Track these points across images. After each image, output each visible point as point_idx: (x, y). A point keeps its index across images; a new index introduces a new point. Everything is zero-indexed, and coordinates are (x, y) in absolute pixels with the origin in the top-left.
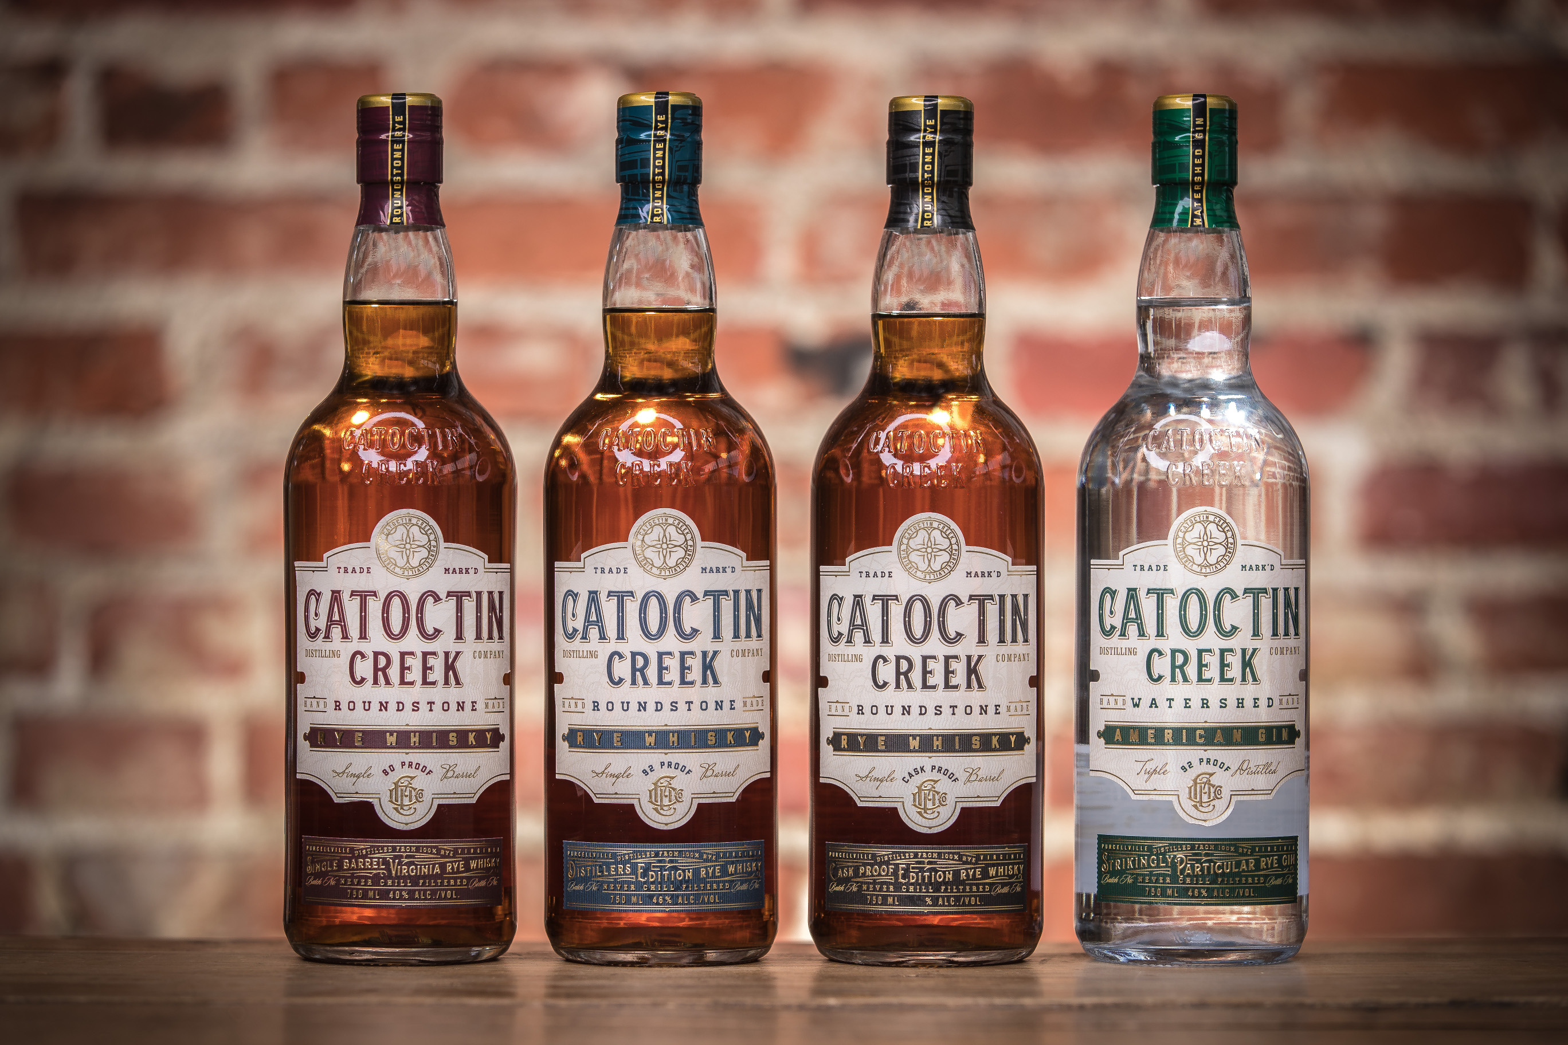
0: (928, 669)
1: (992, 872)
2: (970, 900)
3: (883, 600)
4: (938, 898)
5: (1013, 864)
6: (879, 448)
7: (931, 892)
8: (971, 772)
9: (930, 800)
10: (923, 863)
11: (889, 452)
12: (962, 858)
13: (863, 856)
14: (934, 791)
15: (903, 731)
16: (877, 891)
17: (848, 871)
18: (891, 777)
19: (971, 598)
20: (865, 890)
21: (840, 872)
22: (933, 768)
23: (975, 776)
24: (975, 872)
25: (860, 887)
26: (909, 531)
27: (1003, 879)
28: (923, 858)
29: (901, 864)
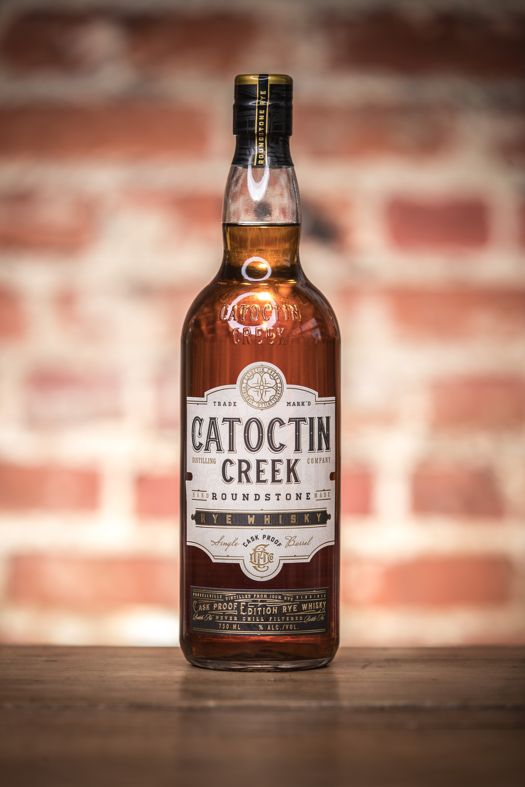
0: (261, 469)
1: (304, 607)
2: (289, 626)
3: (230, 421)
4: (267, 625)
5: (319, 601)
6: (227, 317)
7: (262, 621)
8: (290, 539)
9: (262, 558)
10: (257, 601)
11: (234, 320)
12: (284, 598)
13: (216, 596)
14: (265, 552)
15: (244, 511)
16: (226, 621)
17: (206, 606)
18: (235, 543)
19: (290, 420)
20: (217, 620)
21: (200, 606)
22: (264, 536)
23: (293, 542)
24: (292, 607)
25: (214, 618)
26: (248, 375)
27: (312, 612)
28: (257, 598)
29: (242, 602)
